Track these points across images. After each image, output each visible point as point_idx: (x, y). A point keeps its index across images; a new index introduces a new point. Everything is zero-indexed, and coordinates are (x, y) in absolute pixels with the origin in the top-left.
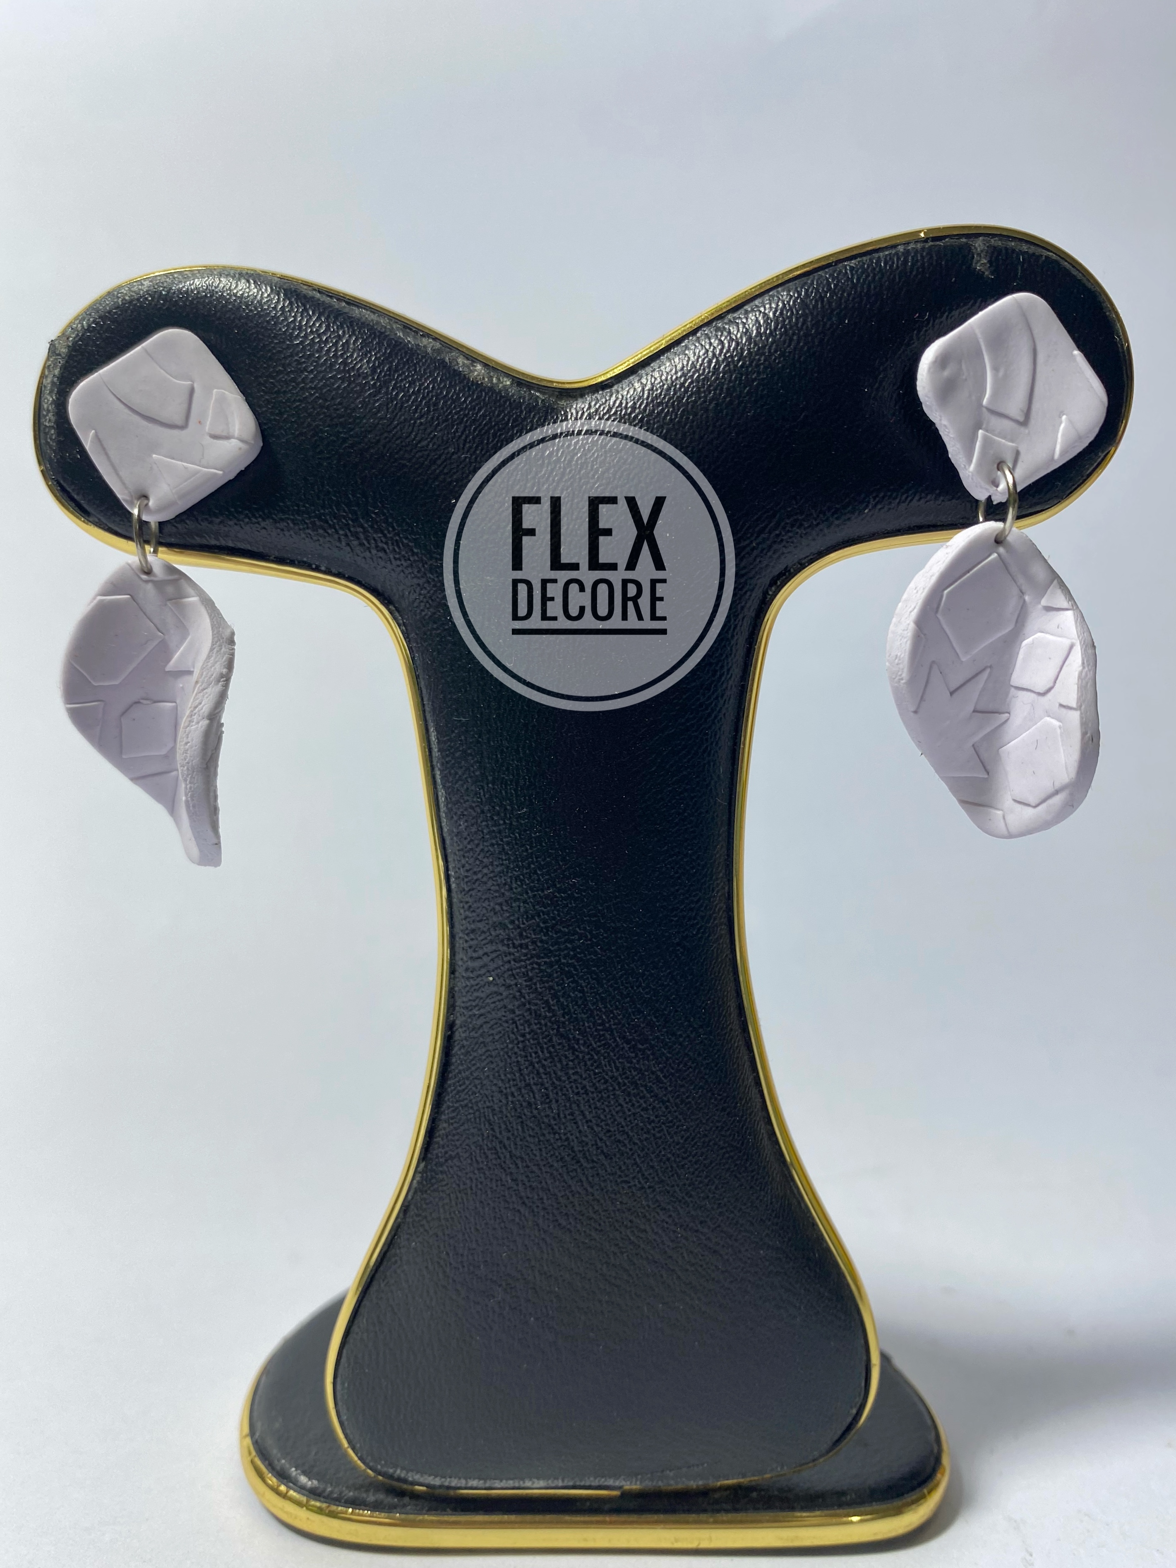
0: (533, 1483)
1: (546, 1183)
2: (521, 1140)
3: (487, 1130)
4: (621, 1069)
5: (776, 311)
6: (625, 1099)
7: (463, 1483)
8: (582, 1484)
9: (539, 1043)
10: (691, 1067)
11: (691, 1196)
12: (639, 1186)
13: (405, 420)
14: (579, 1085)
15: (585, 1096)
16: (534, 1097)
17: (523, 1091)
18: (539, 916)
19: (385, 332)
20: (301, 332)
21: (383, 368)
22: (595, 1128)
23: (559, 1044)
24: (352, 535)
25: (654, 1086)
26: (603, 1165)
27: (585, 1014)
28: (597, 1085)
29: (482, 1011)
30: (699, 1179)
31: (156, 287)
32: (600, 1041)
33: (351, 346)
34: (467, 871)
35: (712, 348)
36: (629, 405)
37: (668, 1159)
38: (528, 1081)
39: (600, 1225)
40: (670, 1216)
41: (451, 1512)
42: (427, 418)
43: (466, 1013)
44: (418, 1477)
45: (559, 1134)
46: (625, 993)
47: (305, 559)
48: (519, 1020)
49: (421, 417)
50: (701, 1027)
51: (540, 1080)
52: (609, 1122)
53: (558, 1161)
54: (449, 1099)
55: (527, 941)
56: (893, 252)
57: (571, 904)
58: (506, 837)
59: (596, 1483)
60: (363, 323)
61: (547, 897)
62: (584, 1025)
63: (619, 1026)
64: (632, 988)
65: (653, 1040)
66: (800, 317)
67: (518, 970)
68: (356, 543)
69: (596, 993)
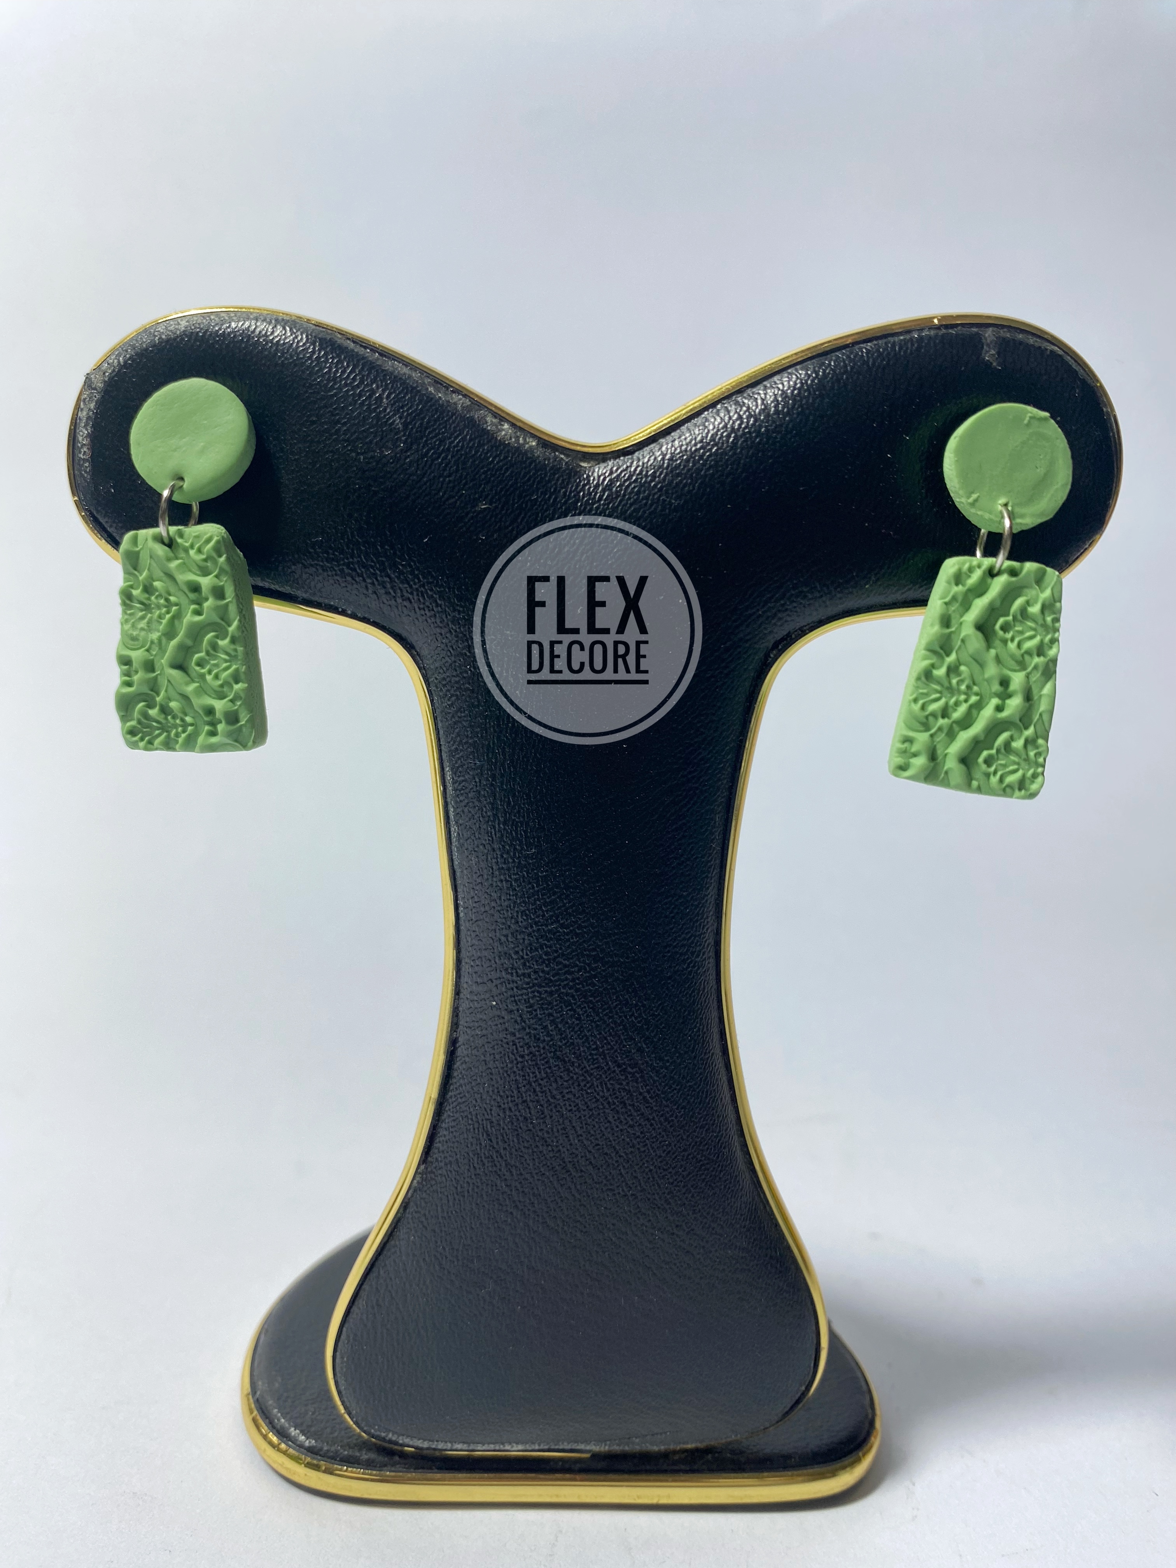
0: (512, 1447)
1: (537, 1189)
2: (516, 1150)
3: (485, 1140)
4: (611, 1090)
5: (795, 389)
6: (614, 1117)
7: (449, 1445)
8: (557, 1447)
9: (537, 1064)
10: (675, 1089)
11: (669, 1203)
12: (622, 1193)
13: (434, 477)
14: (572, 1104)
15: (577, 1113)
16: (530, 1113)
17: (520, 1107)
18: (542, 948)
19: (417, 386)
20: (335, 384)
21: (415, 424)
22: (585, 1142)
23: (556, 1066)
24: (379, 585)
25: (641, 1106)
26: (591, 1174)
27: (580, 1039)
28: (589, 1103)
29: (484, 1032)
30: (677, 1188)
31: (193, 328)
32: (593, 1064)
33: (385, 400)
34: (475, 902)
35: (731, 421)
36: (650, 473)
37: (651, 1171)
38: (525, 1098)
39: (585, 1227)
40: (650, 1220)
41: (436, 1470)
42: (456, 476)
43: (469, 1032)
44: (407, 1441)
45: (551, 1146)
46: (619, 1022)
47: (332, 603)
48: (519, 1042)
49: (449, 476)
50: (686, 1053)
51: (537, 1098)
52: (598, 1136)
53: (549, 1170)
54: (450, 1110)
55: (529, 970)
56: (908, 337)
57: (573, 938)
58: (514, 874)
59: (569, 1447)
60: (395, 377)
61: (550, 931)
62: (579, 1049)
63: (612, 1051)
64: (626, 1017)
65: (643, 1064)
66: (817, 398)
67: (520, 997)
68: (383, 591)
69: (592, 1021)
